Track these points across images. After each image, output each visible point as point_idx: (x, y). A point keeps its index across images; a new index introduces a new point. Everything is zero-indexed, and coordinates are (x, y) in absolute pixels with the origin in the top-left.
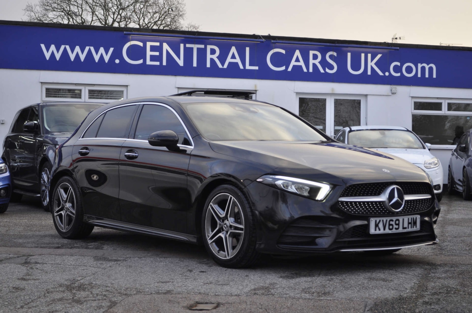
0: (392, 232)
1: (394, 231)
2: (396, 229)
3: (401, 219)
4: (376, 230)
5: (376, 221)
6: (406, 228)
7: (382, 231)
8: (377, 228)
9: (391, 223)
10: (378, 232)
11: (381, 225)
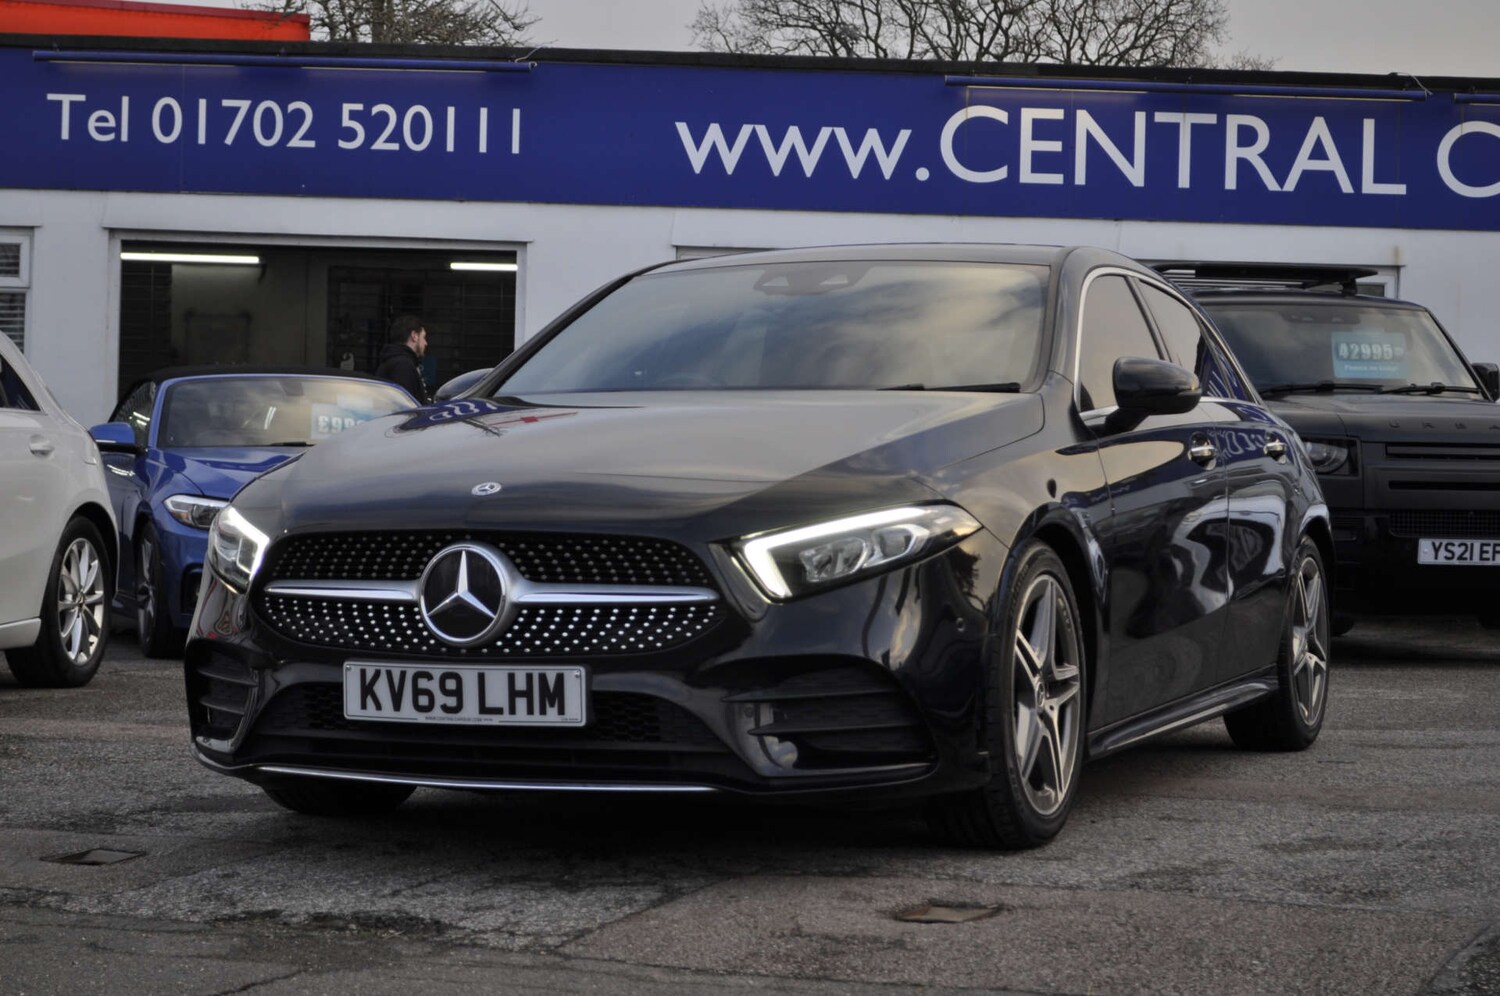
0: (427, 718)
1: (437, 716)
2: (445, 708)
3: (469, 674)
4: (364, 706)
5: (363, 673)
6: (499, 711)
7: (387, 714)
8: (370, 701)
9: (423, 683)
10: (371, 714)
11: (382, 689)
